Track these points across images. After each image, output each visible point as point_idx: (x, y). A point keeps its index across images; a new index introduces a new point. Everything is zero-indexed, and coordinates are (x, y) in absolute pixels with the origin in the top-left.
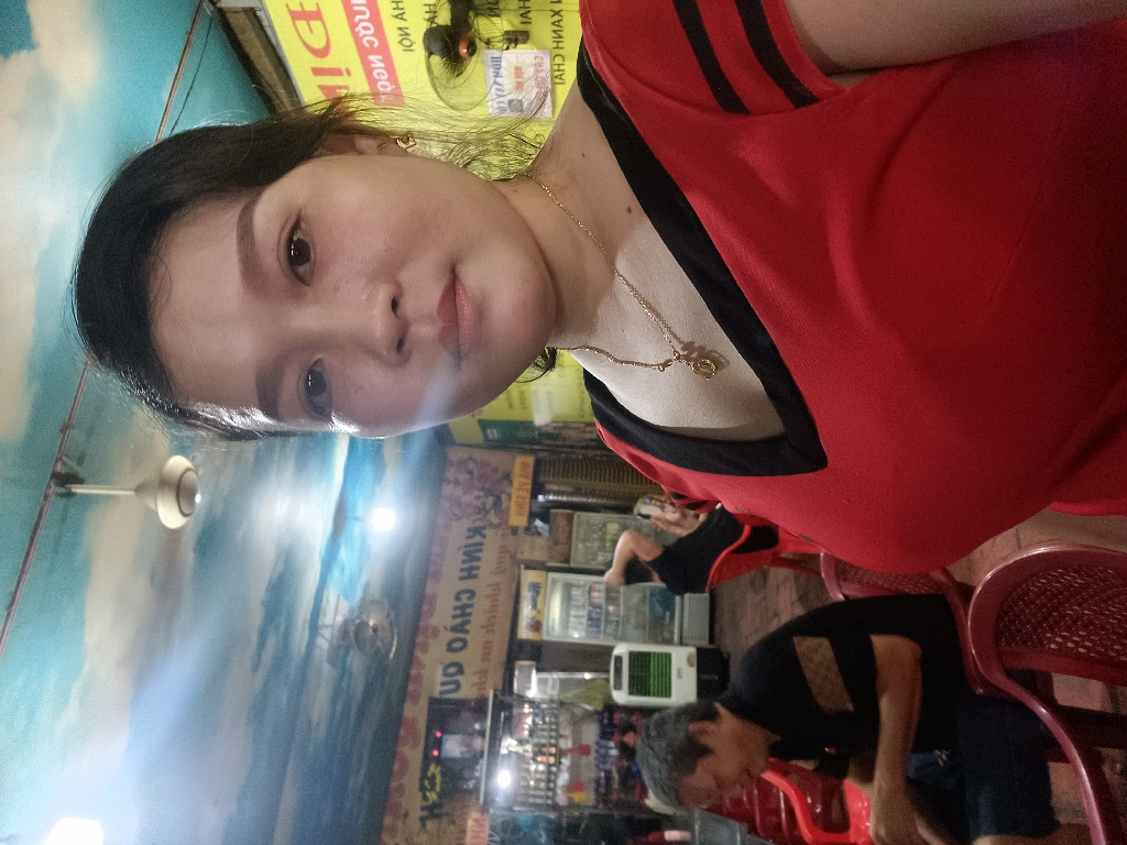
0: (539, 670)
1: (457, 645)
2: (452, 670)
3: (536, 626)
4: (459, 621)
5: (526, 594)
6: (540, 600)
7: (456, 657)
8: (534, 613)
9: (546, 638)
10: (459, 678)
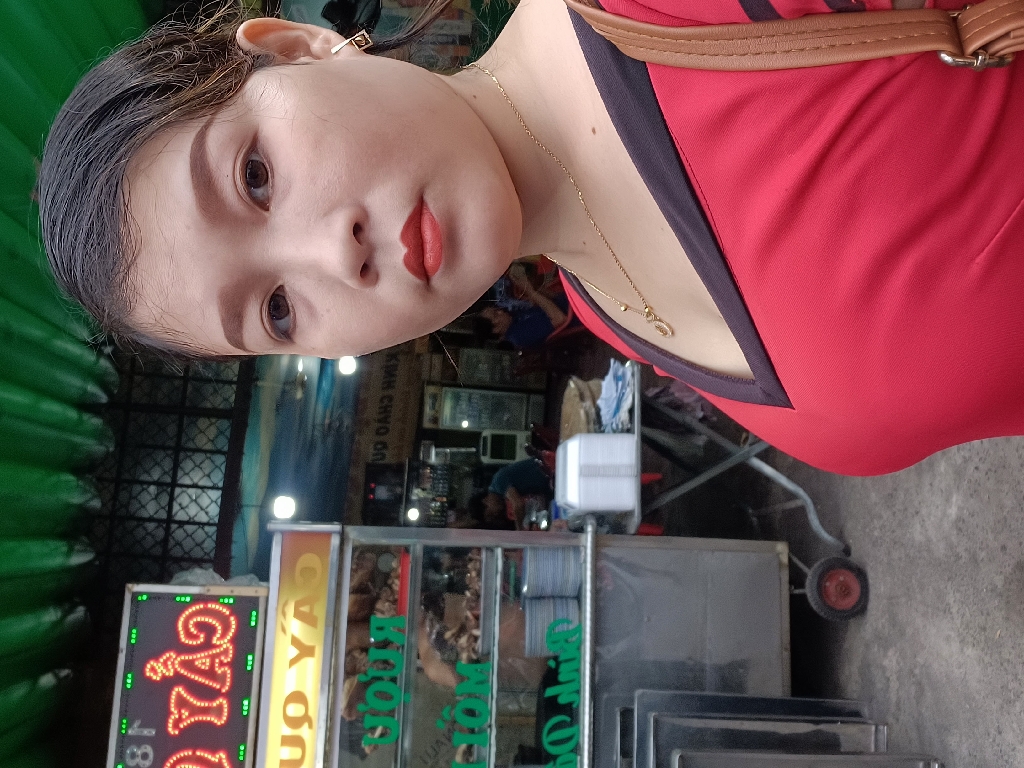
0: (436, 447)
1: (382, 431)
2: (379, 446)
3: (435, 420)
4: (382, 416)
5: (428, 402)
6: (437, 405)
7: (382, 438)
8: (433, 412)
9: (441, 427)
10: (384, 451)
